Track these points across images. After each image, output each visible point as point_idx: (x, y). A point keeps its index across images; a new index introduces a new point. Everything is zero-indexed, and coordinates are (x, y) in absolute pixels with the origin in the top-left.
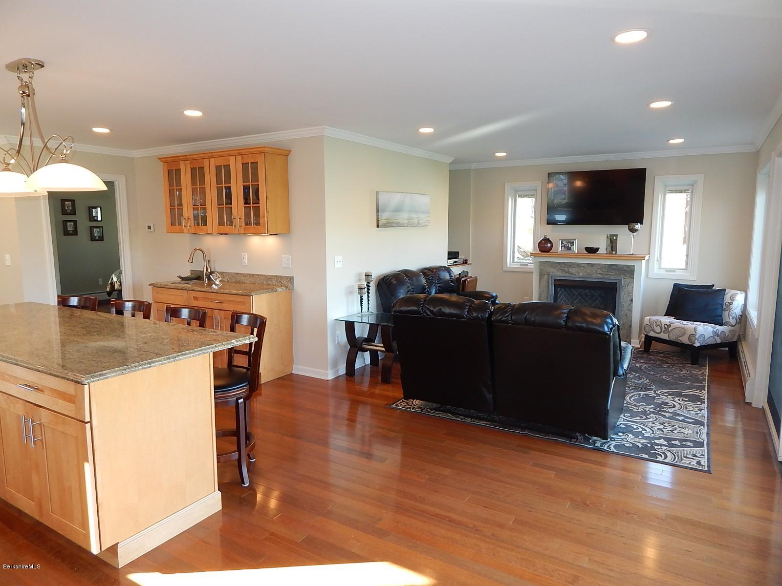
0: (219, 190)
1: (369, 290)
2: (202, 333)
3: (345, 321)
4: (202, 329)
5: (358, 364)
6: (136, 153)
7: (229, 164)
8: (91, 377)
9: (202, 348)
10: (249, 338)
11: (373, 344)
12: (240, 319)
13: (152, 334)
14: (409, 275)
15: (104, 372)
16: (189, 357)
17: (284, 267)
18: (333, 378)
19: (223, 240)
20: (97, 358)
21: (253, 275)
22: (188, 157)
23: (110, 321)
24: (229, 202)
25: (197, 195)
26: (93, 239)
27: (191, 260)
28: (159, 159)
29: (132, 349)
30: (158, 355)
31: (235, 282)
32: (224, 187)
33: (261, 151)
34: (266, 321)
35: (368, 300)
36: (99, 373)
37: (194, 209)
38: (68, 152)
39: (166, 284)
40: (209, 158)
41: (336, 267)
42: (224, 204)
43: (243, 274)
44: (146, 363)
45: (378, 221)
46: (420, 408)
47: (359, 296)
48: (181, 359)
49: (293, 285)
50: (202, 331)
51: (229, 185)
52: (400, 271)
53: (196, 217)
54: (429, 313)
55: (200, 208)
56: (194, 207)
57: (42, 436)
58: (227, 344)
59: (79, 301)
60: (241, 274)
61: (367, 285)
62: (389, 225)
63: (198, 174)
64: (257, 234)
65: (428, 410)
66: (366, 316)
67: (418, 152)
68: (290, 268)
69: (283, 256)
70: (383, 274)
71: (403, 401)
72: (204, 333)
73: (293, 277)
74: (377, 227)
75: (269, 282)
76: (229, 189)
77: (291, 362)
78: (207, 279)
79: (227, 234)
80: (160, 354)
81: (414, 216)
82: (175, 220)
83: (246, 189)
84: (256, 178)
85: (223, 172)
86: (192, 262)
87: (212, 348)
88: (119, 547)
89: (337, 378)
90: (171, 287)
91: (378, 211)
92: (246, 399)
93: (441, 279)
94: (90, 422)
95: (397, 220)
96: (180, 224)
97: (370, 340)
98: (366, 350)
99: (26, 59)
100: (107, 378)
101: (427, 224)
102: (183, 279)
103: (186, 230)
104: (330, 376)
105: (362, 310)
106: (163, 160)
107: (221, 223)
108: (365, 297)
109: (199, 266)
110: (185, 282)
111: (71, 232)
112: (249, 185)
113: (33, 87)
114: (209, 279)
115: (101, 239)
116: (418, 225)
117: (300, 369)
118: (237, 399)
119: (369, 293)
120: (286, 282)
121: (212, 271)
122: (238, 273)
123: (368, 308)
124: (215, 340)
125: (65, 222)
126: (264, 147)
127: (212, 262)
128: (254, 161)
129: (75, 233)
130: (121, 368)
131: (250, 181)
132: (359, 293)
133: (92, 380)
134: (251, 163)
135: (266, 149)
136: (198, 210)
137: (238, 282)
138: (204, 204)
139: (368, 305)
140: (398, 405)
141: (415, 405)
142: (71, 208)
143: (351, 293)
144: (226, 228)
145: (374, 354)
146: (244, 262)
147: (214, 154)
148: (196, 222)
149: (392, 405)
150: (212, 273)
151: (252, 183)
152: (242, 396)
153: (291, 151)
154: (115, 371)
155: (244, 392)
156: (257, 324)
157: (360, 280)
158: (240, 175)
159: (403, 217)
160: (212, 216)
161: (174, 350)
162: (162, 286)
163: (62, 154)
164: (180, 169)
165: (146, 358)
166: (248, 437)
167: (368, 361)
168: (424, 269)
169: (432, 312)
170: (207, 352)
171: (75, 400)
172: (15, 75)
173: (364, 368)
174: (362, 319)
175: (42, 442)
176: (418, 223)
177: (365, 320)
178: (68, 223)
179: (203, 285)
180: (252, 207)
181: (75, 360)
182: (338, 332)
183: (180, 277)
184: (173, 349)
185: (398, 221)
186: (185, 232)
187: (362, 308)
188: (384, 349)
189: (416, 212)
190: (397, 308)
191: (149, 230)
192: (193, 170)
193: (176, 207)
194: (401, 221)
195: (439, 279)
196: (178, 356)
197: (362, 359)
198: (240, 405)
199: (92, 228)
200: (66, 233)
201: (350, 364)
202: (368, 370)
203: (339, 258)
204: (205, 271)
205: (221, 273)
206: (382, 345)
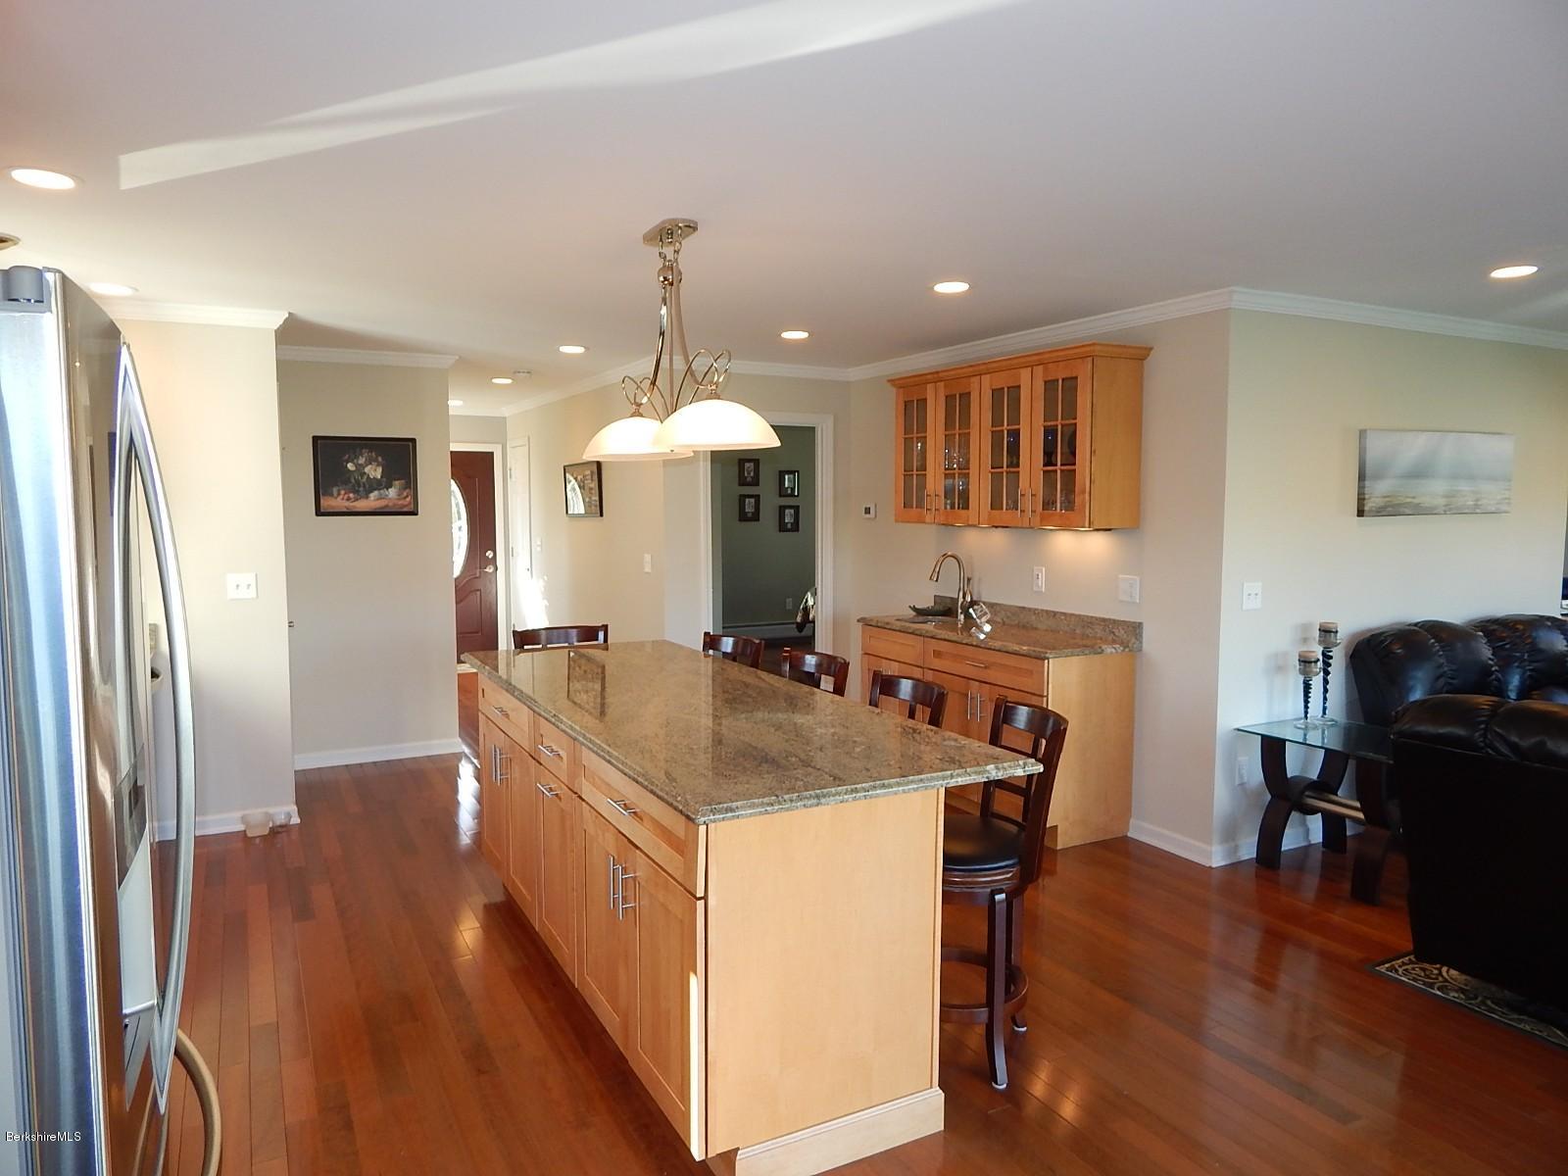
0: (996, 437)
1: (1329, 665)
2: (929, 738)
3: (1263, 736)
4: (932, 730)
5: (1290, 841)
6: (855, 374)
7: (1017, 384)
8: (712, 811)
9: (922, 776)
10: (1025, 764)
11: (1334, 797)
12: (1013, 714)
13: (837, 730)
14: (1444, 636)
15: (734, 805)
16: (896, 793)
17: (1122, 601)
18: (1223, 863)
19: (998, 539)
20: (732, 770)
21: (1055, 614)
22: (941, 375)
23: (774, 691)
24: (1015, 462)
25: (954, 447)
26: (782, 527)
27: (936, 576)
28: (889, 381)
29: (794, 759)
30: (838, 780)
31: (1018, 626)
32: (1006, 432)
33: (1087, 353)
34: (1065, 729)
35: (1326, 691)
36: (725, 805)
37: (946, 476)
38: (721, 380)
39: (886, 620)
40: (980, 375)
41: (1244, 608)
42: (1005, 466)
43: (1036, 609)
44: (811, 795)
45: (1361, 500)
46: (1462, 991)
47: (1301, 679)
48: (877, 796)
49: (1141, 643)
50: (931, 734)
51: (1017, 427)
52: (1416, 625)
53: (949, 493)
54: (1504, 749)
55: (957, 475)
56: (947, 472)
57: (635, 902)
58: (976, 773)
59: (735, 644)
60: (1030, 609)
61: (1324, 654)
62: (1390, 509)
63: (958, 406)
64: (1067, 526)
65: (1489, 1002)
66: (1316, 728)
67: (1486, 330)
68: (1134, 603)
69: (1121, 576)
70: (1371, 630)
71: (1411, 962)
72: (934, 740)
73: (1140, 624)
74: (1358, 516)
75: (1088, 631)
76: (1015, 435)
77: (1125, 812)
78: (962, 617)
79: (1007, 527)
80: (840, 779)
81: (1464, 487)
82: (912, 499)
83: (1050, 432)
84: (1071, 409)
85: (1006, 400)
86: (937, 580)
87: (944, 778)
88: (738, 1157)
89: (1234, 867)
90: (894, 627)
91: (1362, 477)
92: (1014, 894)
93: (1541, 651)
94: (705, 898)
95: (1414, 498)
96: (920, 506)
97: (1325, 785)
98: (1313, 811)
99: (670, 221)
100: (738, 817)
101: (1504, 508)
102: (920, 612)
103: (928, 518)
104: (1216, 858)
105: (1306, 713)
106: (897, 382)
107: (996, 504)
108: (1317, 683)
109: (950, 589)
110: (921, 619)
111: (750, 515)
112: (1057, 426)
113: (680, 267)
114: (968, 616)
115: (795, 527)
116: (1475, 510)
117: (1145, 830)
118: (993, 893)
119: (1327, 673)
120: (1125, 635)
121: (975, 599)
122: (1024, 608)
123: (1325, 709)
124: (952, 761)
125: (743, 498)
126: (1094, 344)
127: (975, 581)
128: (1069, 376)
129: (756, 517)
130: (766, 800)
131: (1060, 418)
132: (1303, 672)
133: (712, 817)
134: (1063, 380)
135: (1098, 348)
136: (954, 478)
137: (1024, 627)
138: (965, 467)
139: (1324, 703)
140: (1397, 971)
141: (1446, 981)
142: (752, 474)
143: (1280, 669)
144: (1004, 515)
145: (1334, 825)
146: (1037, 585)
147: (989, 366)
148: (949, 502)
149: (1379, 965)
150: (973, 603)
151: (1063, 422)
152: (1004, 887)
153: (1151, 349)
154: (753, 806)
155: (1008, 879)
156: (1045, 731)
157: (1305, 640)
158: (1040, 405)
159: (1433, 491)
160: (980, 490)
161: (869, 774)
162: (879, 624)
163: (711, 382)
164: (926, 399)
165: (813, 785)
166: (1013, 976)
167: (1317, 836)
168: (1488, 621)
169: (1514, 747)
170: (933, 787)
171: (684, 848)
172: (656, 250)
173: (1307, 849)
174: (1305, 735)
175: (635, 911)
176: (1477, 506)
177: (1314, 738)
178: (747, 500)
179: (954, 628)
180: (1059, 472)
181: (695, 770)
182: (1243, 759)
183: (914, 609)
184: (868, 770)
185: (1416, 501)
186: (928, 520)
187: (1306, 707)
188: (1361, 815)
189: (1472, 478)
190: (1405, 726)
191: (868, 516)
192: (949, 398)
193: (915, 472)
194: (1426, 501)
195: (1535, 650)
196: (875, 787)
197: (1301, 830)
198: (997, 907)
199: (782, 509)
200: (743, 517)
201: (1270, 836)
202: (1317, 857)
203: (1253, 587)
204: (961, 600)
205: (991, 606)
206: (1358, 805)
